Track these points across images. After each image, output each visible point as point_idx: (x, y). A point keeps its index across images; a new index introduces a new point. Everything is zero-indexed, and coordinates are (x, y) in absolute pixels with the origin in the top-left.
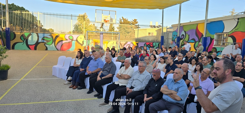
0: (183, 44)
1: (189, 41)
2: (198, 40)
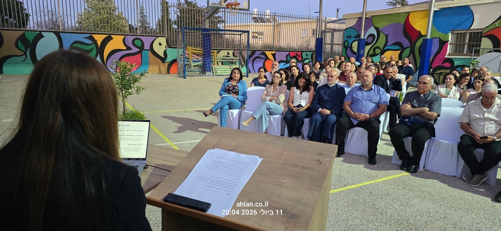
1: (386, 48)
2: (410, 46)
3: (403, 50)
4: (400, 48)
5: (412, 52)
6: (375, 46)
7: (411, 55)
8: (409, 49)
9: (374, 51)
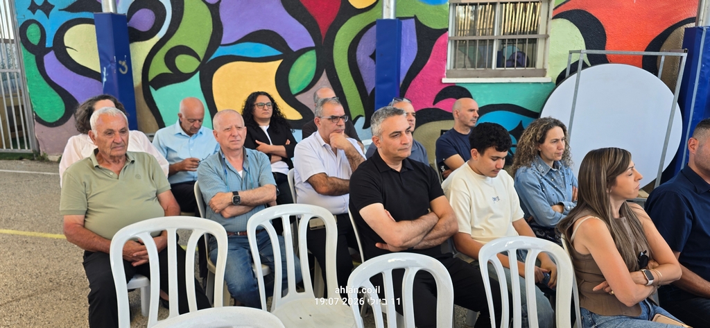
0: (159, 67)
1: (220, 52)
2: (313, 45)
3: (288, 58)
4: (275, 52)
5: (325, 65)
6: (171, 44)
7: (324, 78)
8: (311, 57)
9: (170, 59)
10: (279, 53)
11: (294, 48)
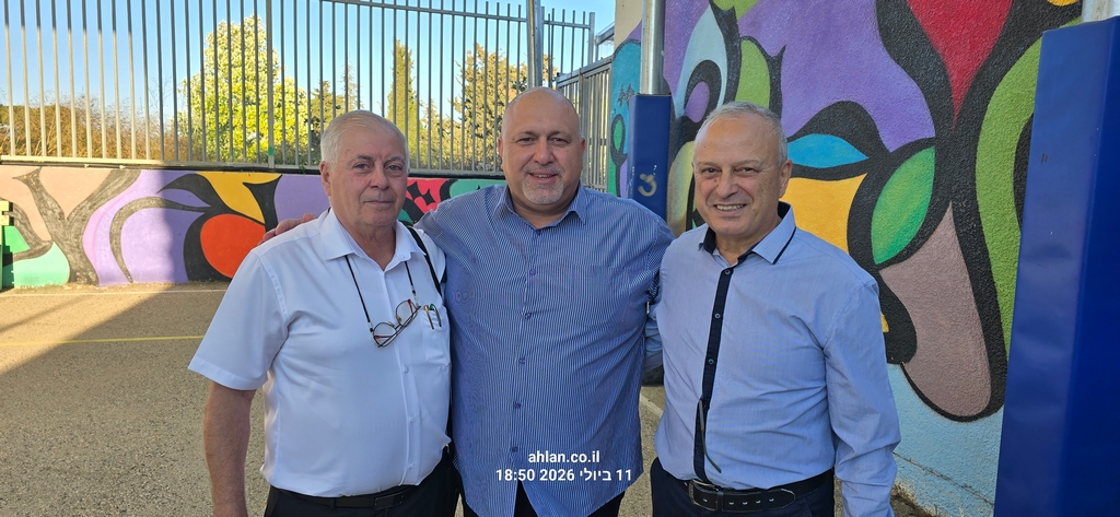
2: (931, 133)
3: (878, 170)
8: (923, 164)
10: (862, 157)
11: (891, 143)
